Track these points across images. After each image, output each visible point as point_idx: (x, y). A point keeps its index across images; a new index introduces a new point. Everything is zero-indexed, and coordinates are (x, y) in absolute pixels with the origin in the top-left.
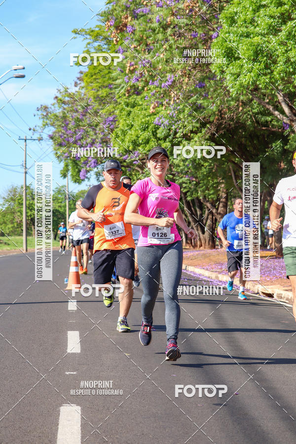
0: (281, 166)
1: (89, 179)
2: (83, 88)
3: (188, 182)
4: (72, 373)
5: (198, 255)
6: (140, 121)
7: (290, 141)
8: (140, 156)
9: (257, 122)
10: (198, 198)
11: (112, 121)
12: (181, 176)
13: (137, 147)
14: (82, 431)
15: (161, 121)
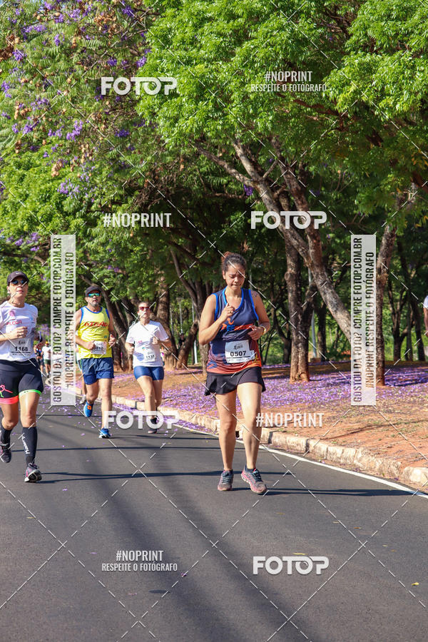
0: (243, 248)
3: (112, 275)
5: (129, 380)
6: (38, 188)
8: (41, 239)
9: (208, 185)
10: (126, 299)
12: (101, 267)
13: (34, 226)
15: (67, 187)
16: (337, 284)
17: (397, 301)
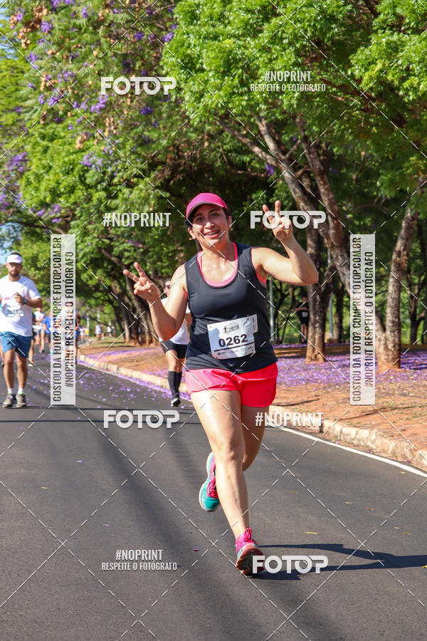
3: (132, 249)
5: (146, 355)
6: (62, 160)
7: (276, 191)
8: (63, 211)
9: (230, 163)
11: (21, 160)
12: (122, 241)
13: (56, 198)
15: (91, 160)
17: (415, 284)
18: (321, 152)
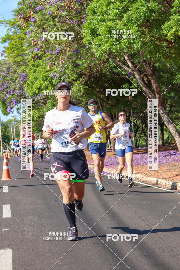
0: (128, 99)
1: (13, 112)
2: (6, 57)
4: (6, 230)
6: (42, 75)
7: (133, 84)
8: (43, 97)
9: (113, 73)
11: (25, 76)
13: (41, 91)
14: (13, 264)
15: (54, 74)
16: (168, 113)
18: (151, 66)
